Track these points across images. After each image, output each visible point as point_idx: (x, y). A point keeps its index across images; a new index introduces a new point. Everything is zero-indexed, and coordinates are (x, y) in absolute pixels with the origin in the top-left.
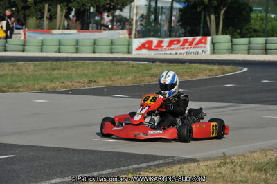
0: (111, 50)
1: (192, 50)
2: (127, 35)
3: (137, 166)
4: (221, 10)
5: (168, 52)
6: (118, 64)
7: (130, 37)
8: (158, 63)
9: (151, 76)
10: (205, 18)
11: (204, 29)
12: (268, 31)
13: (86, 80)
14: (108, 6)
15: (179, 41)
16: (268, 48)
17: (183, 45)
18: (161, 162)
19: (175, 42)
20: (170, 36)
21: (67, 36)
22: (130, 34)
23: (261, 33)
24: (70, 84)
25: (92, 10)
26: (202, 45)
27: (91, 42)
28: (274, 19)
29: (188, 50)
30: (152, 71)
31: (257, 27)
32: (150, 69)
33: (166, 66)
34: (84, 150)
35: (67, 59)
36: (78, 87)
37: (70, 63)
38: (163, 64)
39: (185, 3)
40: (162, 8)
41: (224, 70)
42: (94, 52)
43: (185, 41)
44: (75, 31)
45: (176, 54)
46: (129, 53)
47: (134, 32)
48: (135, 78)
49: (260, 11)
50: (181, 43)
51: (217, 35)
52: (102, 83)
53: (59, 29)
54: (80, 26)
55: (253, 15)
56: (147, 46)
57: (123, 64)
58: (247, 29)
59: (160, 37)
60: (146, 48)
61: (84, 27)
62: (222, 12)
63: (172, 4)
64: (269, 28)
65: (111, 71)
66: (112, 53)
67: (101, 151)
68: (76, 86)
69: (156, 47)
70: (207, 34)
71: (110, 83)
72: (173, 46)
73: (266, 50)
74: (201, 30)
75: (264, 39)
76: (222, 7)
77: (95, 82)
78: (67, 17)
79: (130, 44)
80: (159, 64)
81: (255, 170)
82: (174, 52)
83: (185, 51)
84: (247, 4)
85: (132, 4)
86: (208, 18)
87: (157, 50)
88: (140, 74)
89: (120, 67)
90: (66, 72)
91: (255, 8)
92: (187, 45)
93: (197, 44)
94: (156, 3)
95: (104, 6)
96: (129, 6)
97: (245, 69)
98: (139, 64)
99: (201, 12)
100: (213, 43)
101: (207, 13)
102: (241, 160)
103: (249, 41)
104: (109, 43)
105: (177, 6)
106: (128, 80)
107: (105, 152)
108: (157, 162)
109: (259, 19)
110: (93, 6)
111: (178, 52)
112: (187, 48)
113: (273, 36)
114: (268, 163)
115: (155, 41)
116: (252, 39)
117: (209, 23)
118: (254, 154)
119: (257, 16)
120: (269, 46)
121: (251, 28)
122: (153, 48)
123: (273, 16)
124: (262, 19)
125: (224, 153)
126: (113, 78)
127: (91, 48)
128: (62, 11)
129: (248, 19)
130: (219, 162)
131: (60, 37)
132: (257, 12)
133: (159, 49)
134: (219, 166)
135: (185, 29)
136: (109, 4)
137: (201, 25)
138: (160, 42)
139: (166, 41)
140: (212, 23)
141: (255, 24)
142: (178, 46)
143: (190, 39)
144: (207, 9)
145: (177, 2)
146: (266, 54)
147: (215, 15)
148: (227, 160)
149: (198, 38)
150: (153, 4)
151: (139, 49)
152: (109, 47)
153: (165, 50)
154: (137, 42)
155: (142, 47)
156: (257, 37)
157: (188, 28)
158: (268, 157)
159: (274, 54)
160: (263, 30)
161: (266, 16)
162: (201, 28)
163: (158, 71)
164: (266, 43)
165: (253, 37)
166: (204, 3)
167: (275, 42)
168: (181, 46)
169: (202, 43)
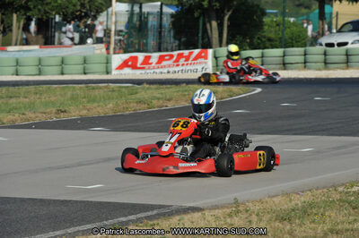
0: (84, 69)
1: (189, 67)
2: (104, 50)
3: (123, 219)
4: (224, 16)
5: (158, 71)
6: (93, 88)
7: (108, 53)
8: (146, 86)
9: (137, 102)
10: (204, 25)
11: (203, 39)
12: (285, 40)
13: (54, 110)
14: (78, 13)
15: (172, 56)
16: (287, 61)
17: (177, 61)
18: (155, 212)
19: (167, 58)
20: (160, 50)
21: (26, 53)
22: (108, 49)
23: (277, 43)
24: (33, 116)
25: (58, 18)
26: (202, 60)
27: (58, 61)
28: (294, 23)
29: (184, 68)
30: (138, 96)
31: (272, 36)
32: (136, 93)
33: (157, 89)
34: (54, 201)
35: (27, 83)
36: (43, 120)
37: (32, 88)
38: (152, 86)
39: (177, 6)
40: (148, 14)
41: (231, 91)
42: (62, 74)
43: (180, 56)
44: (37, 47)
45: (168, 72)
46: (108, 73)
47: (112, 46)
48: (117, 105)
49: (276, 15)
50: (175, 58)
51: (221, 46)
52: (75, 113)
53: (16, 45)
54: (42, 41)
55: (266, 20)
56: (130, 63)
57: (100, 88)
58: (259, 38)
59: (146, 51)
60: (129, 66)
61: (48, 41)
62: (226, 18)
63: (161, 9)
64: (287, 37)
65: (85, 97)
66: (85, 73)
67: (76, 202)
68: (41, 118)
69: (142, 64)
70: (207, 45)
71: (84, 112)
72: (164, 63)
73: (284, 64)
74: (200, 41)
75: (282, 50)
77: (65, 111)
78: (26, 28)
79: (108, 62)
80: (148, 86)
81: (276, 219)
82: (165, 70)
83: (180, 68)
84: (258, 6)
85: (110, 10)
86: (208, 26)
87: (144, 68)
88: (124, 100)
89: (96, 92)
90: (27, 100)
91: (268, 11)
92: (182, 61)
93: (195, 59)
94: (141, 8)
95: (73, 13)
96: (105, 13)
97: (259, 90)
98: (120, 87)
99: (198, 18)
100: (216, 58)
101: (207, 20)
102: (257, 207)
103: (263, 53)
104: (81, 61)
105: (168, 10)
106: (107, 108)
107: (81, 202)
108: (149, 213)
109: (275, 25)
110: (59, 14)
111: (171, 70)
112: (183, 65)
113: (293, 47)
114: (293, 210)
115: (141, 56)
116: (266, 51)
117: (209, 31)
118: (275, 199)
119: (272, 21)
120: (288, 59)
121: (265, 37)
122: (139, 66)
123: (292, 20)
124: (278, 25)
125: (235, 199)
126: (89, 106)
127: (59, 68)
128: (18, 21)
129: (260, 25)
130: (228, 211)
131: (17, 55)
132: (271, 17)
133: (146, 66)
134: (230, 215)
135: (179, 40)
136: (80, 10)
137: (200, 35)
138: (148, 58)
139: (155, 56)
140: (214, 32)
141: (268, 31)
142: (170, 62)
143: (186, 52)
144: (207, 13)
145: (167, 5)
146: (285, 69)
147: (217, 21)
148: (241, 208)
149: (196, 51)
150: (136, 9)
151: (120, 67)
152: (82, 66)
153: (154, 68)
154: (118, 59)
155: (125, 65)
156: (272, 48)
157: (183, 39)
158: (293, 202)
159: (295, 69)
160: (280, 38)
161: (284, 20)
162: (200, 38)
163: (146, 96)
164: (284, 56)
165: (268, 48)
166: (202, 5)
167: (295, 53)
168: (174, 62)
169: (202, 57)
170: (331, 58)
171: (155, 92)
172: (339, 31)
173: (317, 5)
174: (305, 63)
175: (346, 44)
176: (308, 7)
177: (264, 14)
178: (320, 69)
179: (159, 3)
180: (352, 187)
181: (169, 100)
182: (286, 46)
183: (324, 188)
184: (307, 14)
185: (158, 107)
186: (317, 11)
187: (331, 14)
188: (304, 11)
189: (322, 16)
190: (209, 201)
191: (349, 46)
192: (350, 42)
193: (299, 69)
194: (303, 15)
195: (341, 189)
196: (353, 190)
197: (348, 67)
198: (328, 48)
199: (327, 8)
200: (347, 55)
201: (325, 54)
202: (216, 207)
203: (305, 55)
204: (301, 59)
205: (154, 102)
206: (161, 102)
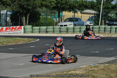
1: (15, 32)
4: (27, 15)
5: (5, 33)
10: (21, 18)
12: (47, 24)
15: (10, 28)
17: (12, 30)
19: (8, 29)
20: (6, 26)
26: (20, 30)
28: (50, 18)
29: (14, 32)
31: (43, 22)
38: (4, 38)
39: (12, 12)
40: (2, 14)
41: (29, 40)
43: (13, 28)
45: (9, 33)
49: (44, 15)
51: (26, 25)
55: (41, 17)
58: (38, 23)
59: (2, 26)
62: (28, 16)
63: (7, 13)
70: (22, 25)
72: (8, 30)
73: (47, 32)
74: (19, 24)
75: (46, 27)
76: (28, 14)
80: (2, 38)
82: (8, 33)
83: (13, 32)
84: (38, 12)
86: (22, 18)
91: (42, 14)
92: (13, 30)
93: (18, 29)
97: (38, 40)
99: (19, 16)
100: (24, 29)
101: (22, 16)
105: (9, 13)
111: (10, 32)
112: (14, 31)
113: (49, 26)
116: (41, 27)
117: (22, 20)
119: (43, 17)
120: (48, 30)
121: (40, 23)
123: (49, 17)
124: (45, 19)
129: (39, 19)
133: (2, 31)
135: (13, 23)
139: (5, 28)
140: (24, 20)
142: (10, 30)
143: (15, 27)
144: (22, 14)
145: (8, 11)
146: (47, 33)
147: (25, 17)
149: (18, 27)
156: (43, 26)
157: (14, 23)
160: (45, 23)
161: (47, 17)
162: (19, 22)
163: (2, 41)
164: (47, 29)
165: (41, 26)
166: (20, 12)
167: (50, 28)
168: (11, 30)
169: (20, 29)
170: (62, 30)
171: (5, 40)
172: (65, 21)
173: (58, 12)
175: (67, 25)
176: (54, 13)
177: (40, 15)
178: (58, 34)
179: (6, 11)
180: (69, 72)
181: (9, 42)
182: (47, 26)
183: (60, 72)
184: (54, 16)
185: (6, 44)
186: (57, 14)
187: (62, 16)
189: (59, 16)
191: (68, 26)
193: (51, 33)
195: (65, 73)
197: (67, 33)
198: (61, 27)
199: (61, 13)
200: (67, 29)
201: (60, 29)
203: (53, 29)
204: (52, 30)
205: (4, 43)
206: (7, 43)
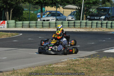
10: (4, 13)
11: (4, 17)
28: (33, 13)
31: (26, 17)
41: (12, 34)
49: (27, 10)
51: (9, 20)
55: (24, 12)
58: (22, 18)
62: (11, 11)
64: (30, 17)
70: (5, 20)
73: (29, 26)
74: (3, 18)
75: (29, 22)
76: (11, 9)
84: (22, 7)
86: (5, 13)
91: (25, 9)
97: (21, 34)
99: (2, 11)
100: (8, 24)
101: (5, 11)
102: (21, 71)
103: (23, 23)
113: (32, 21)
117: (6, 15)
118: (26, 69)
119: (26, 12)
120: (31, 25)
121: (23, 17)
123: (32, 12)
124: (28, 14)
125: (13, 69)
129: (22, 14)
130: (11, 72)
132: (26, 11)
134: (12, 74)
137: (3, 16)
140: (7, 15)
141: (25, 16)
146: (30, 28)
147: (8, 12)
148: (15, 72)
156: (26, 21)
158: (32, 70)
159: (33, 28)
160: (28, 18)
161: (29, 12)
162: (3, 17)
164: (29, 24)
165: (24, 21)
166: (4, 7)
167: (33, 23)
170: (44, 25)
172: (47, 16)
173: (40, 7)
174: (36, 26)
175: (49, 20)
176: (37, 8)
177: (23, 10)
178: (41, 28)
180: (50, 66)
182: (30, 20)
183: (41, 66)
186: (40, 9)
188: (36, 9)
189: (42, 11)
190: (5, 69)
191: (50, 21)
192: (50, 20)
193: (34, 28)
194: (36, 11)
195: (47, 66)
196: (51, 67)
197: (50, 28)
198: (43, 22)
199: (43, 9)
200: (49, 24)
201: (42, 23)
202: (7, 71)
203: (36, 23)
204: (35, 25)
